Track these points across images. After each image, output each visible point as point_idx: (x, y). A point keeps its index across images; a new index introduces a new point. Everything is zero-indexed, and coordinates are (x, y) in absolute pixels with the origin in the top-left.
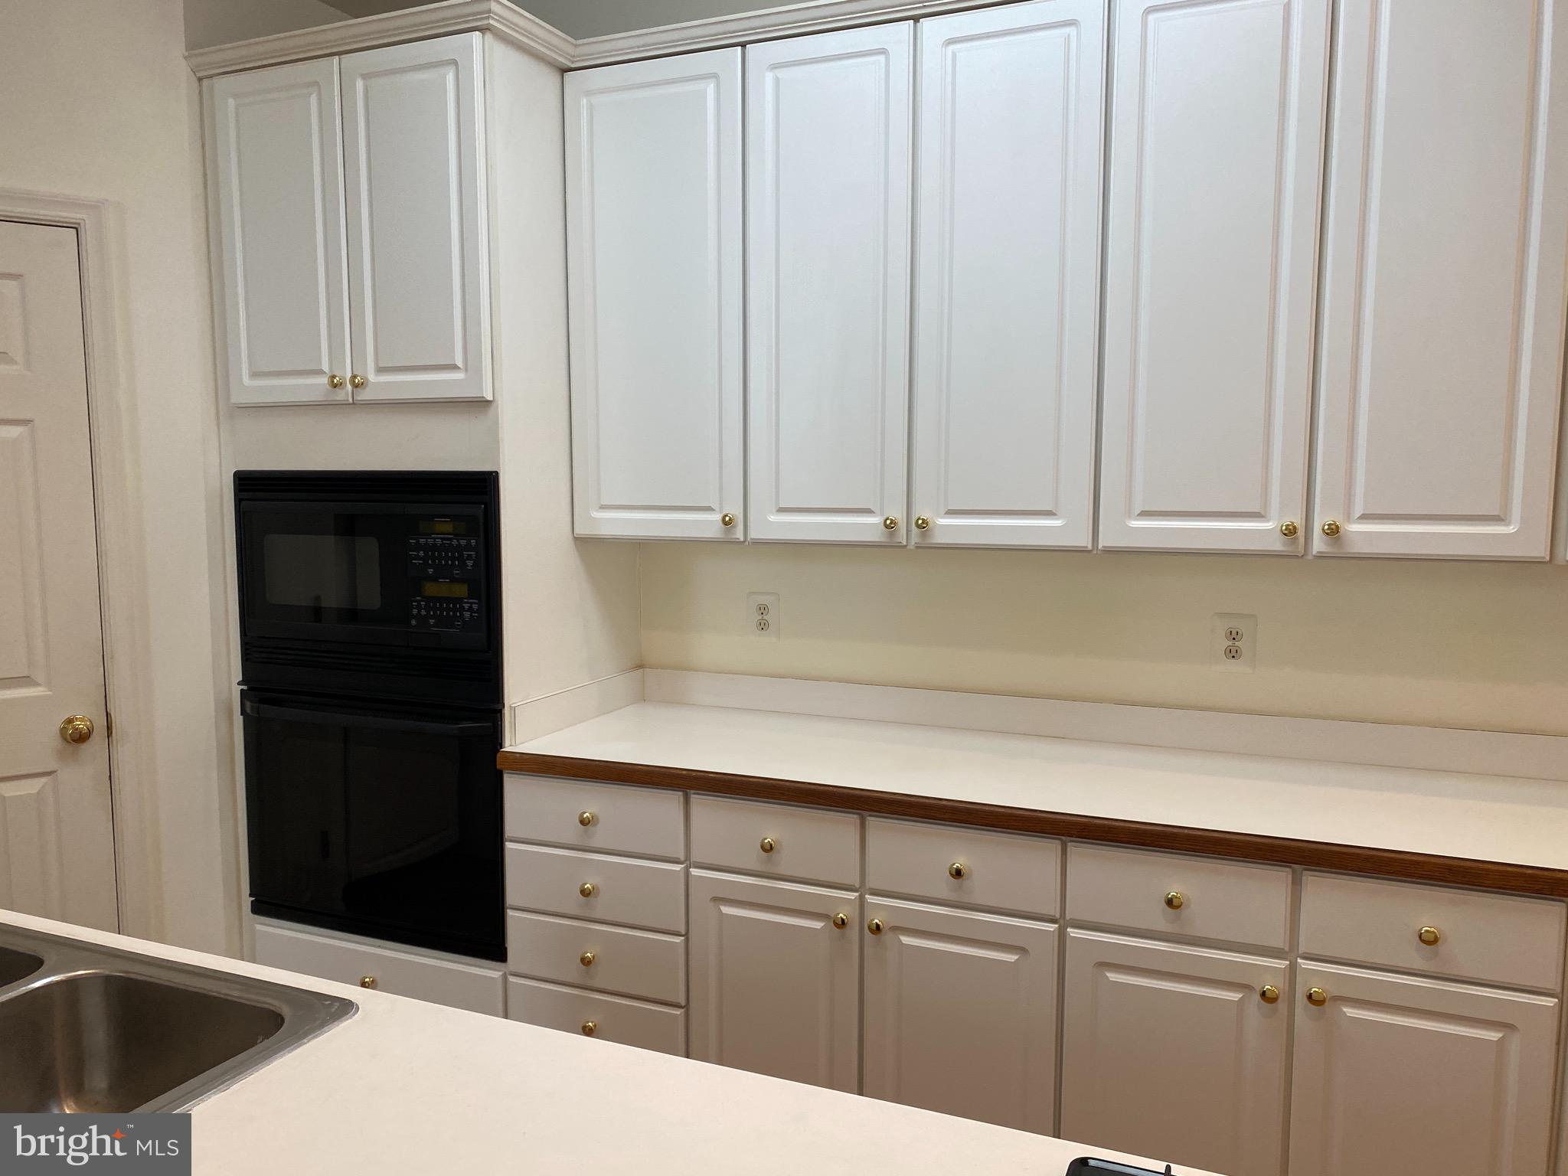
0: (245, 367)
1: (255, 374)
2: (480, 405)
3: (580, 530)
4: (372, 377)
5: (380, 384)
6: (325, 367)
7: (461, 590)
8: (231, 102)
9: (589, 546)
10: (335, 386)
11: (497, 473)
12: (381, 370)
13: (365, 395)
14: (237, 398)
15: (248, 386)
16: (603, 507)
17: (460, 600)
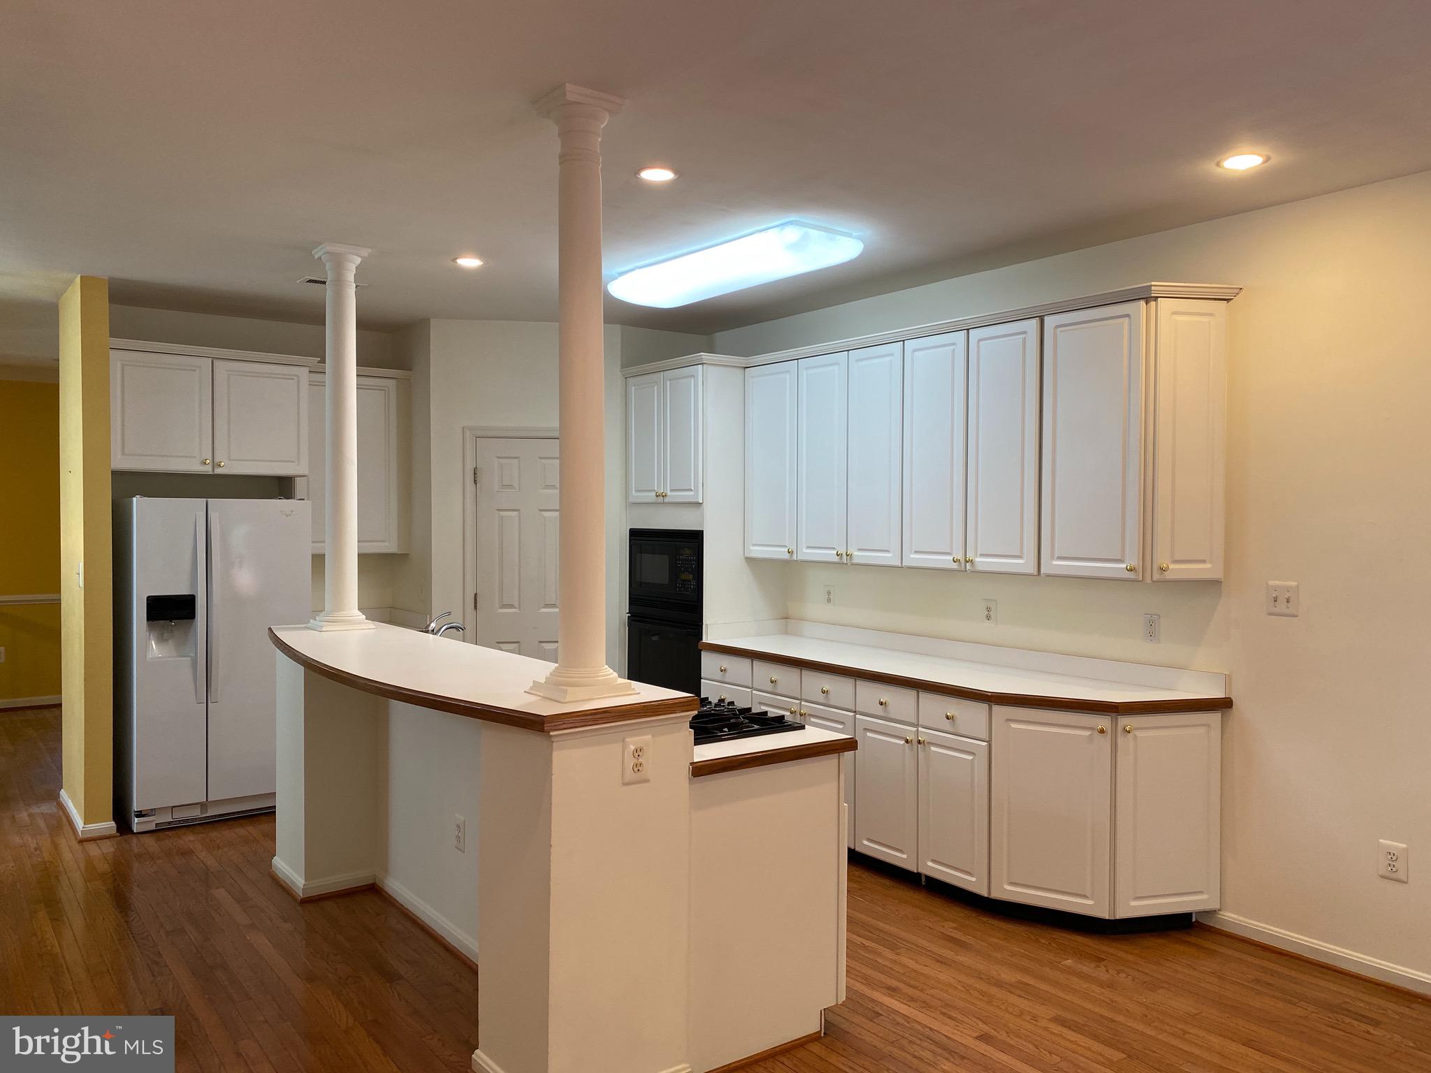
0: (634, 489)
1: (637, 491)
2: (699, 504)
3: (746, 555)
4: (669, 493)
5: (673, 496)
6: (656, 489)
7: (691, 577)
8: (633, 388)
9: (751, 561)
10: (657, 496)
11: (702, 532)
12: (672, 490)
13: (667, 500)
14: (632, 500)
15: (636, 496)
16: (754, 545)
17: (690, 581)
